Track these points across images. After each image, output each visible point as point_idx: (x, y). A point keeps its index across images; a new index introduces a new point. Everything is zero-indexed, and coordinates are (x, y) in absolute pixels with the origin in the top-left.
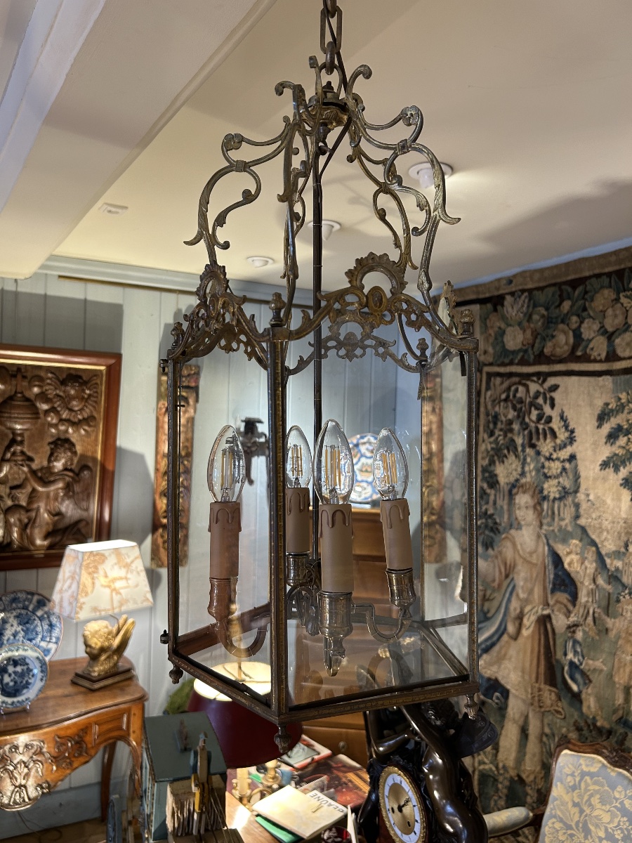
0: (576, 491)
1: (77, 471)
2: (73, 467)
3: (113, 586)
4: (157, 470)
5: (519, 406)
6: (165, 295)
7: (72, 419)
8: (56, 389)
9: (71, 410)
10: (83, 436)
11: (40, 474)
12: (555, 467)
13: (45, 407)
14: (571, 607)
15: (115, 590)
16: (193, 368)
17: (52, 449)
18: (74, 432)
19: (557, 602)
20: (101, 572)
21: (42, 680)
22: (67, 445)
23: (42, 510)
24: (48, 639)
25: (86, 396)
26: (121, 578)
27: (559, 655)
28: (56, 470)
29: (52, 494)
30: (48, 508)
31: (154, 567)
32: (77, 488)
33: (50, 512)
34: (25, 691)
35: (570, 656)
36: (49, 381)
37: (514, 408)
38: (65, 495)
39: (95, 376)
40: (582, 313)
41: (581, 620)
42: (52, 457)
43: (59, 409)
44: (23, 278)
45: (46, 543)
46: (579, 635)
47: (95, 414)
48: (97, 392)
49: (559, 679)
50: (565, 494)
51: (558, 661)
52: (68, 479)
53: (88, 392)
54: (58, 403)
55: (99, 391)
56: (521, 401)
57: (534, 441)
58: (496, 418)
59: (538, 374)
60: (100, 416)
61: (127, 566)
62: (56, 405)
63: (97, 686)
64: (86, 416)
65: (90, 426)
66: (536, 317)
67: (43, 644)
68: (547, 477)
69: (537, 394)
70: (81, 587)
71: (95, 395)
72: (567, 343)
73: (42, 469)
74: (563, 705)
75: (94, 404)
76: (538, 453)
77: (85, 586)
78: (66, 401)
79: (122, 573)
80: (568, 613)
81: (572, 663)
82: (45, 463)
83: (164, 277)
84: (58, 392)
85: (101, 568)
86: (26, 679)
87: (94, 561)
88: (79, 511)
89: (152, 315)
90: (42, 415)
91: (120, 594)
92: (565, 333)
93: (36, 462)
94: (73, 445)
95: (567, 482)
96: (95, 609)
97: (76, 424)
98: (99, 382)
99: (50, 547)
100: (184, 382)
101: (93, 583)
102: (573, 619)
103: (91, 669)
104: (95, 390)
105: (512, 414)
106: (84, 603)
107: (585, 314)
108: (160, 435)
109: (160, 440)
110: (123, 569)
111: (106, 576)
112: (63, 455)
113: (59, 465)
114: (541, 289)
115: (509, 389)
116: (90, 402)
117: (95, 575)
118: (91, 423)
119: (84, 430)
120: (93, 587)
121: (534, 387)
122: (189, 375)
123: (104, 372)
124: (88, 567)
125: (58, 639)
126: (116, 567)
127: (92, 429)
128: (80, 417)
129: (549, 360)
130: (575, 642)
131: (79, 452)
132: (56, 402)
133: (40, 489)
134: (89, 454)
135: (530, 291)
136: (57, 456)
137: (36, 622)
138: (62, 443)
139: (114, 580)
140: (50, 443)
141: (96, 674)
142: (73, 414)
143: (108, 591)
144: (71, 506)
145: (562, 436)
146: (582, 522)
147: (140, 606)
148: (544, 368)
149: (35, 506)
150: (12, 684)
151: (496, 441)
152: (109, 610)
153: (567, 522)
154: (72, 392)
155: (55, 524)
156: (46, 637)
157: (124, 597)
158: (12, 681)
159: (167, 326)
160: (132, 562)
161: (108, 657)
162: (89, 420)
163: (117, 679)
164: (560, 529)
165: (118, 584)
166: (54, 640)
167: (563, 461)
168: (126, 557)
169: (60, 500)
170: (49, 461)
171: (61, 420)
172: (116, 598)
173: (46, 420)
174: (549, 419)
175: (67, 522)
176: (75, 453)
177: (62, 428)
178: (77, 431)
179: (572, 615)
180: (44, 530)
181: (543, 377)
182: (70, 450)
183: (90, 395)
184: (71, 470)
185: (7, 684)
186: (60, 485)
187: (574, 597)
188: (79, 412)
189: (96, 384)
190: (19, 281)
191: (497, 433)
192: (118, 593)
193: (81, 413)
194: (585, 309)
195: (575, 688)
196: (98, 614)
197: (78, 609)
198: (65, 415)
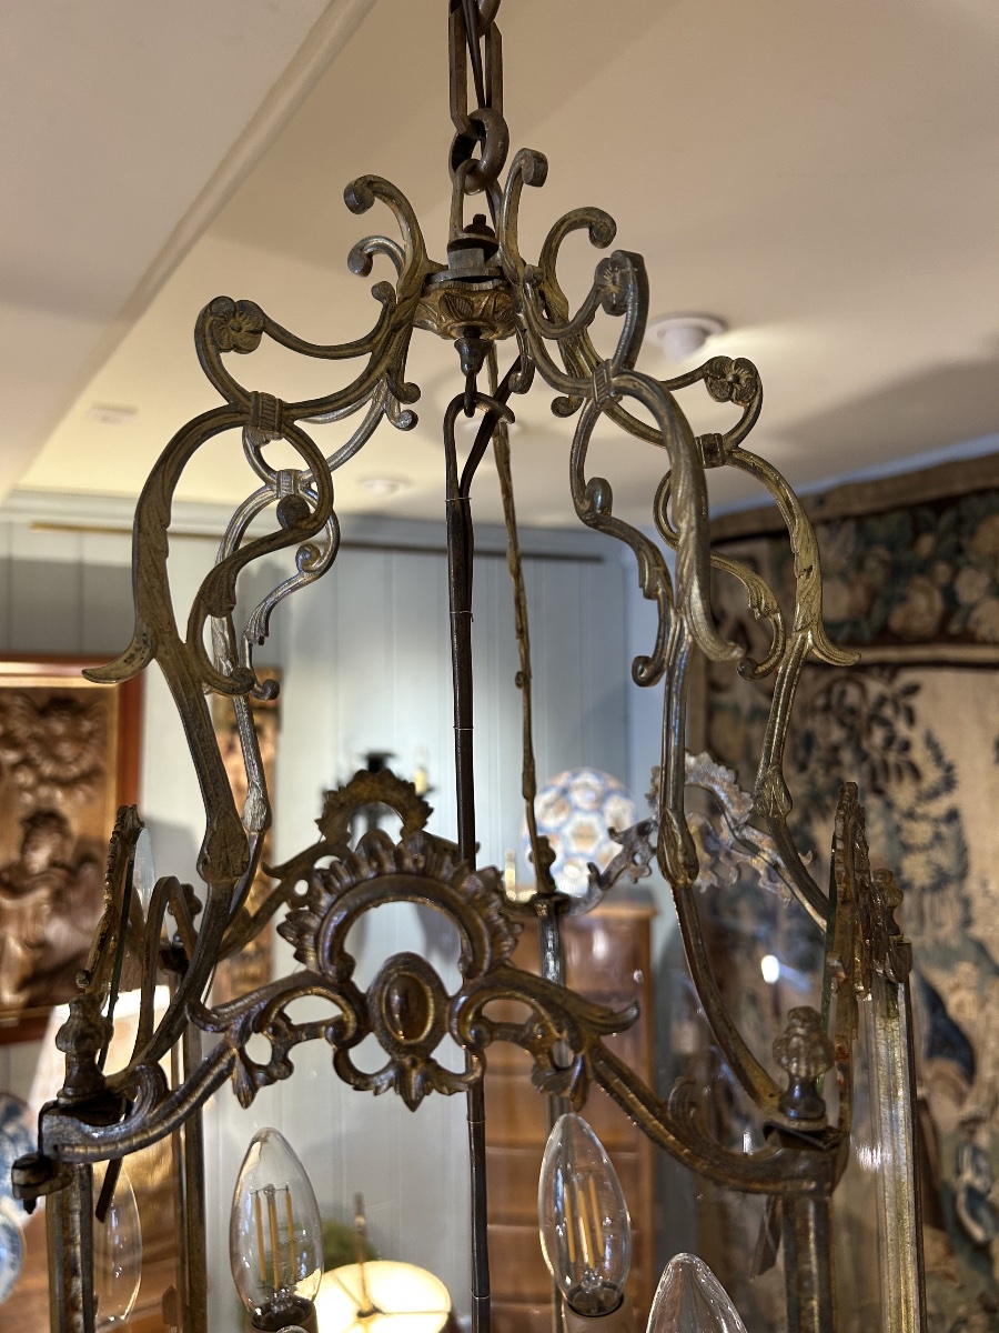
0: (963, 874)
1: (72, 866)
2: (66, 860)
5: (848, 720)
7: (61, 775)
8: (31, 724)
9: (59, 760)
10: (81, 803)
11: (6, 877)
12: (921, 832)
13: (12, 757)
14: (964, 1086)
17: (27, 831)
18: (65, 798)
19: (939, 1076)
22: (54, 822)
25: (85, 733)
27: (947, 1172)
28: (36, 868)
29: (29, 911)
30: (22, 935)
32: (74, 897)
33: (26, 944)
35: (968, 1176)
36: (18, 712)
37: (842, 723)
38: (52, 910)
39: (101, 697)
40: (956, 556)
41: (985, 1112)
42: (27, 844)
43: (37, 759)
45: (21, 997)
46: (983, 1139)
47: (102, 764)
48: (103, 726)
49: (949, 1218)
50: (941, 881)
51: (946, 1185)
52: (57, 882)
53: (88, 726)
54: (35, 749)
55: (107, 723)
56: (853, 711)
57: (881, 781)
58: (809, 741)
59: (882, 665)
60: (111, 766)
62: (31, 754)
64: (86, 768)
65: (93, 786)
66: (871, 564)
68: (907, 848)
69: (882, 701)
71: (101, 729)
72: (930, 609)
74: (959, 1264)
75: (100, 745)
76: (889, 805)
78: (48, 745)
80: (960, 1099)
81: (971, 1191)
82: (15, 857)
84: (35, 729)
88: (80, 935)
90: (6, 773)
92: (927, 593)
94: (67, 822)
95: (945, 858)
97: (67, 784)
98: (107, 707)
99: (30, 1004)
102: (970, 1108)
104: (100, 721)
105: (837, 734)
107: (961, 560)
112: (46, 839)
113: (40, 858)
114: (878, 515)
115: (828, 690)
116: (93, 743)
118: (95, 781)
119: (84, 793)
121: (875, 687)
123: (116, 693)
127: (97, 790)
128: (76, 771)
129: (900, 640)
130: (976, 1151)
131: (75, 833)
132: (31, 748)
133: (8, 903)
134: (93, 834)
135: (859, 519)
136: (36, 843)
138: (44, 820)
140: (22, 822)
142: (63, 766)
144: (65, 928)
145: (932, 775)
146: (978, 931)
148: (892, 654)
151: (812, 782)
153: (948, 929)
154: (60, 729)
155: (36, 964)
162: (91, 776)
164: (936, 942)
167: (936, 821)
169: (44, 919)
170: (23, 852)
171: (42, 780)
173: (15, 780)
174: (906, 746)
175: (58, 957)
176: (68, 836)
177: (44, 791)
178: (68, 795)
179: (969, 1100)
180: (17, 975)
181: (891, 669)
182: (59, 830)
183: (91, 734)
184: (63, 866)
186: (44, 893)
187: (970, 1069)
188: (73, 763)
189: (102, 710)
191: (813, 766)
193: (77, 764)
194: (960, 550)
195: (978, 1233)
198: (48, 769)
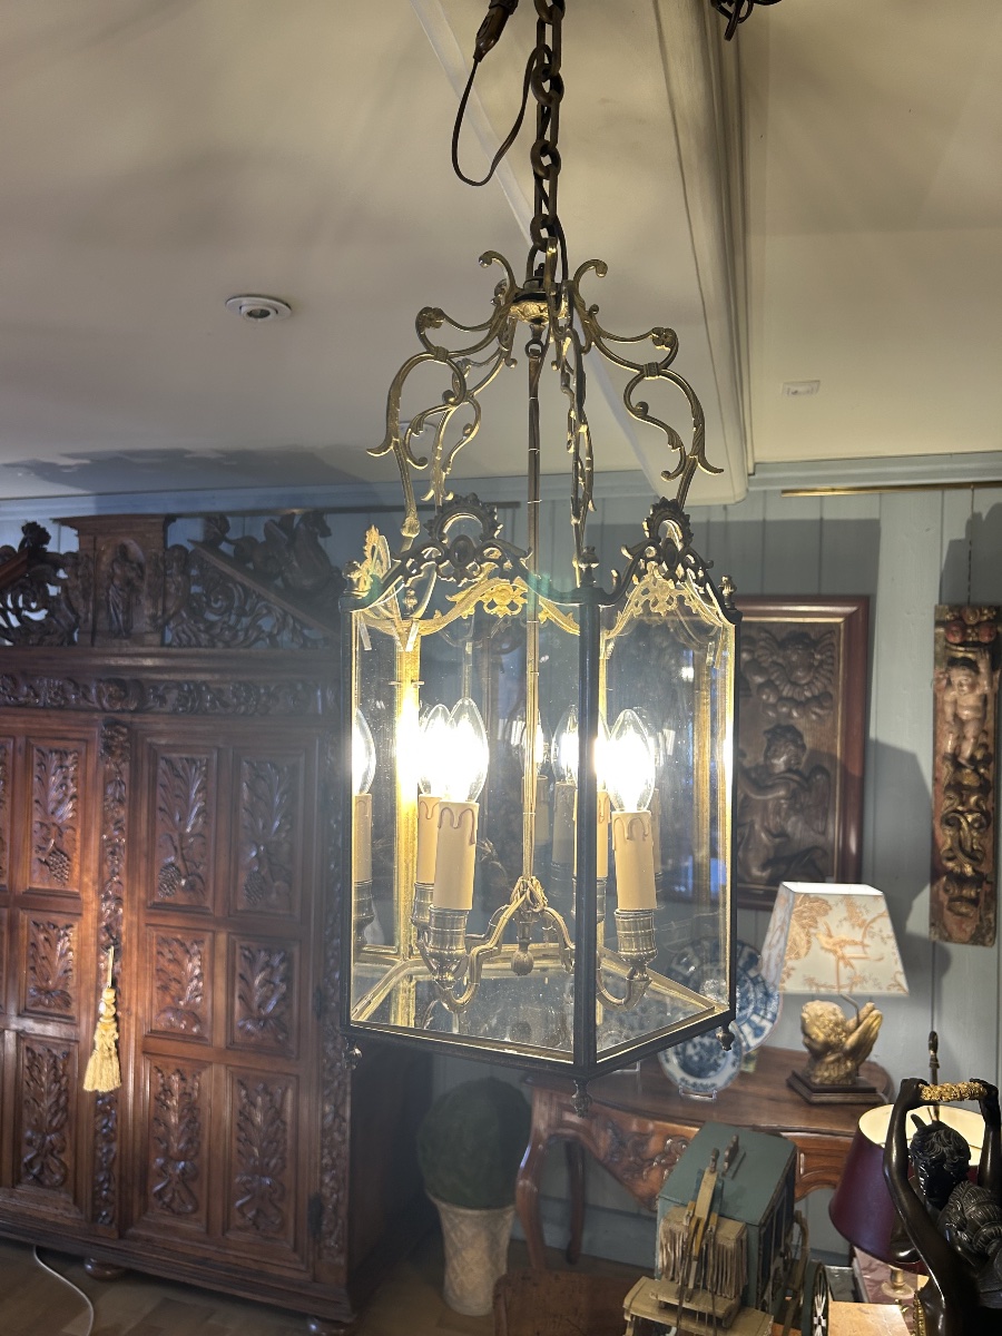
1: (807, 774)
2: (801, 767)
3: (840, 953)
4: (936, 780)
6: (950, 494)
7: (796, 697)
8: (772, 654)
9: (795, 684)
10: (814, 721)
11: (753, 775)
13: (759, 680)
15: (843, 958)
16: (986, 612)
17: (769, 740)
18: (801, 716)
20: (822, 928)
21: (734, 1064)
22: (789, 736)
23: (757, 827)
24: (762, 1013)
25: (816, 663)
26: (854, 943)
28: (777, 771)
29: (770, 805)
30: (766, 824)
31: (936, 938)
32: (807, 799)
33: (768, 831)
34: (712, 1073)
36: (762, 643)
38: (791, 807)
39: (830, 632)
42: (770, 753)
43: (778, 683)
44: (733, 502)
45: (765, 874)
47: (831, 690)
48: (832, 657)
52: (793, 785)
53: (818, 657)
54: (775, 675)
55: (835, 655)
60: (838, 693)
61: (865, 926)
62: (773, 678)
63: (817, 1098)
64: (816, 693)
65: (822, 707)
67: (755, 1018)
70: (789, 943)
71: (830, 661)
73: (756, 768)
75: (829, 675)
77: (794, 942)
78: (787, 672)
79: (857, 935)
82: (761, 760)
83: (945, 467)
84: (775, 658)
85: (821, 920)
86: (715, 1057)
87: (812, 909)
88: (812, 833)
89: (928, 530)
90: (754, 691)
91: (852, 966)
93: (748, 758)
94: (800, 736)
96: (810, 981)
97: (802, 705)
98: (835, 642)
99: (771, 881)
100: (970, 635)
101: (809, 942)
103: (812, 1072)
104: (829, 654)
106: (793, 969)
108: (939, 723)
109: (938, 732)
110: (857, 928)
111: (830, 936)
112: (783, 749)
113: (780, 763)
116: (822, 672)
117: (812, 930)
118: (825, 704)
119: (816, 714)
120: (809, 948)
122: (979, 624)
123: (842, 626)
124: (800, 916)
125: (775, 1015)
126: (846, 925)
127: (826, 712)
128: (808, 694)
131: (808, 746)
132: (772, 674)
133: (753, 796)
134: (825, 749)
136: (775, 751)
137: (747, 986)
138: (783, 732)
139: (843, 943)
140: (766, 732)
141: (817, 1081)
142: (798, 690)
143: (832, 957)
144: (800, 825)
147: (884, 991)
149: (748, 819)
150: (696, 1058)
152: (832, 987)
154: (794, 658)
155: (777, 849)
156: (761, 1009)
157: (858, 973)
158: (696, 1054)
159: (953, 544)
160: (874, 920)
161: (838, 1060)
162: (821, 699)
163: (850, 1098)
165: (849, 951)
166: (769, 1016)
168: (864, 911)
169: (783, 814)
170: (766, 757)
171: (781, 699)
172: (845, 972)
173: (761, 699)
175: (794, 847)
176: (803, 747)
177: (783, 710)
178: (804, 714)
180: (764, 858)
182: (794, 742)
183: (822, 662)
184: (797, 772)
185: (691, 1057)
186: (782, 793)
188: (806, 687)
189: (832, 644)
190: (729, 507)
192: (848, 964)
193: (810, 689)
196: (814, 989)
197: (784, 976)
198: (786, 691)
